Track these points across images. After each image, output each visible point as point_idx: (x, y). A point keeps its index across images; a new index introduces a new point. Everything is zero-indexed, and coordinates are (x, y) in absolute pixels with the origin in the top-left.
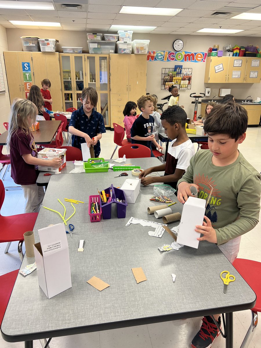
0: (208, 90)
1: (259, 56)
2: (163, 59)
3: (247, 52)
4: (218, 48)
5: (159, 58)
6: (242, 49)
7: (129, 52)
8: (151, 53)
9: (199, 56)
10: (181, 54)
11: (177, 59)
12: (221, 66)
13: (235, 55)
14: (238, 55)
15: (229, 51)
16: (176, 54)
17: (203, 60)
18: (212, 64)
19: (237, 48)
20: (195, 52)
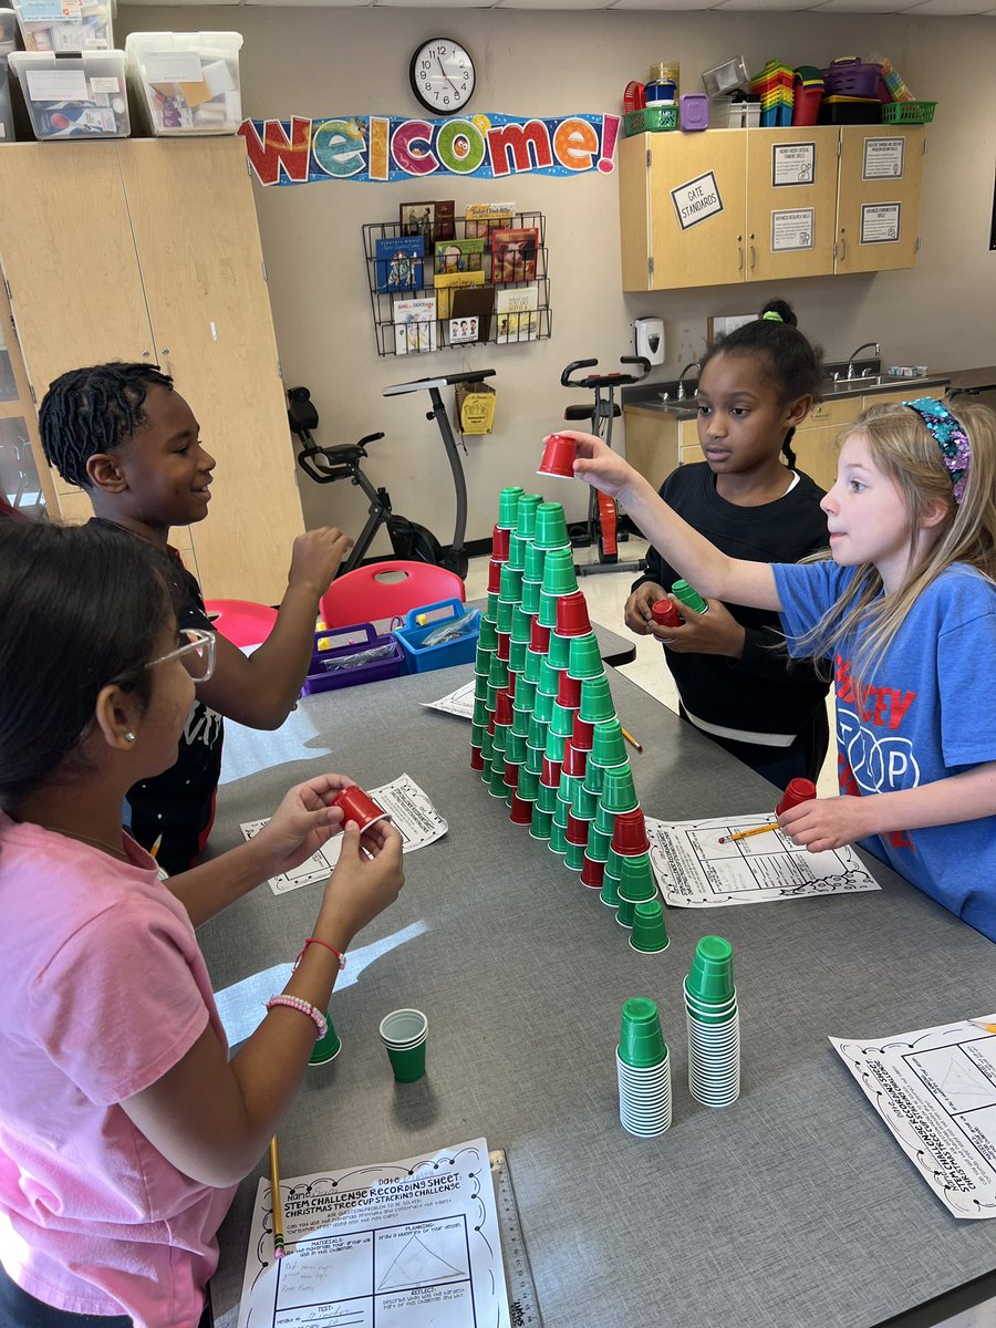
0: (647, 329)
1: (898, 119)
2: (366, 170)
3: (834, 99)
4: (678, 79)
5: (336, 163)
6: (805, 83)
7: (111, 127)
8: (280, 132)
9: (577, 136)
10: (471, 132)
11: (451, 161)
12: (707, 186)
13: (771, 117)
14: (787, 114)
15: (738, 100)
16: (437, 129)
17: (602, 158)
18: (656, 181)
19: (780, 80)
20: (549, 117)
